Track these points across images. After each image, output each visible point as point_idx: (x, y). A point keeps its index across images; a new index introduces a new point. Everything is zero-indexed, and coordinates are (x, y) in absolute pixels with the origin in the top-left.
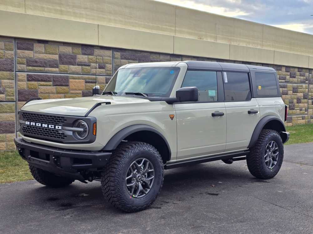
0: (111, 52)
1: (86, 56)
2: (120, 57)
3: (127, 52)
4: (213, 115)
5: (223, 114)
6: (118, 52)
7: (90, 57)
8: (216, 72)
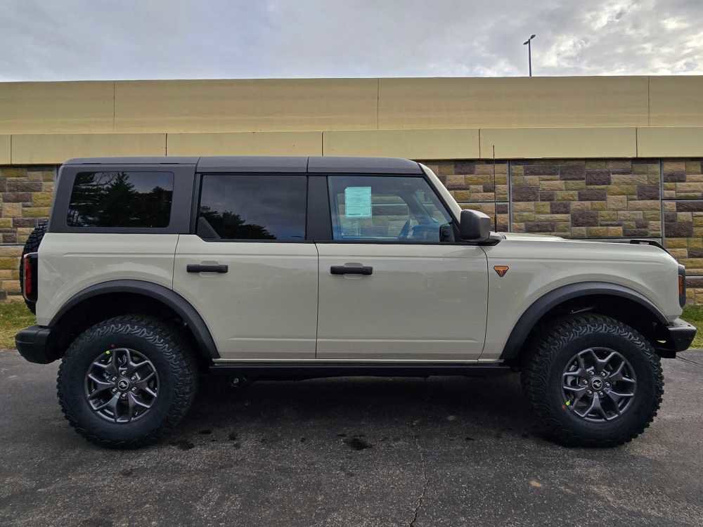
0: (506, 166)
1: (463, 176)
2: (523, 172)
3: (536, 163)
6: (519, 165)
7: (468, 176)
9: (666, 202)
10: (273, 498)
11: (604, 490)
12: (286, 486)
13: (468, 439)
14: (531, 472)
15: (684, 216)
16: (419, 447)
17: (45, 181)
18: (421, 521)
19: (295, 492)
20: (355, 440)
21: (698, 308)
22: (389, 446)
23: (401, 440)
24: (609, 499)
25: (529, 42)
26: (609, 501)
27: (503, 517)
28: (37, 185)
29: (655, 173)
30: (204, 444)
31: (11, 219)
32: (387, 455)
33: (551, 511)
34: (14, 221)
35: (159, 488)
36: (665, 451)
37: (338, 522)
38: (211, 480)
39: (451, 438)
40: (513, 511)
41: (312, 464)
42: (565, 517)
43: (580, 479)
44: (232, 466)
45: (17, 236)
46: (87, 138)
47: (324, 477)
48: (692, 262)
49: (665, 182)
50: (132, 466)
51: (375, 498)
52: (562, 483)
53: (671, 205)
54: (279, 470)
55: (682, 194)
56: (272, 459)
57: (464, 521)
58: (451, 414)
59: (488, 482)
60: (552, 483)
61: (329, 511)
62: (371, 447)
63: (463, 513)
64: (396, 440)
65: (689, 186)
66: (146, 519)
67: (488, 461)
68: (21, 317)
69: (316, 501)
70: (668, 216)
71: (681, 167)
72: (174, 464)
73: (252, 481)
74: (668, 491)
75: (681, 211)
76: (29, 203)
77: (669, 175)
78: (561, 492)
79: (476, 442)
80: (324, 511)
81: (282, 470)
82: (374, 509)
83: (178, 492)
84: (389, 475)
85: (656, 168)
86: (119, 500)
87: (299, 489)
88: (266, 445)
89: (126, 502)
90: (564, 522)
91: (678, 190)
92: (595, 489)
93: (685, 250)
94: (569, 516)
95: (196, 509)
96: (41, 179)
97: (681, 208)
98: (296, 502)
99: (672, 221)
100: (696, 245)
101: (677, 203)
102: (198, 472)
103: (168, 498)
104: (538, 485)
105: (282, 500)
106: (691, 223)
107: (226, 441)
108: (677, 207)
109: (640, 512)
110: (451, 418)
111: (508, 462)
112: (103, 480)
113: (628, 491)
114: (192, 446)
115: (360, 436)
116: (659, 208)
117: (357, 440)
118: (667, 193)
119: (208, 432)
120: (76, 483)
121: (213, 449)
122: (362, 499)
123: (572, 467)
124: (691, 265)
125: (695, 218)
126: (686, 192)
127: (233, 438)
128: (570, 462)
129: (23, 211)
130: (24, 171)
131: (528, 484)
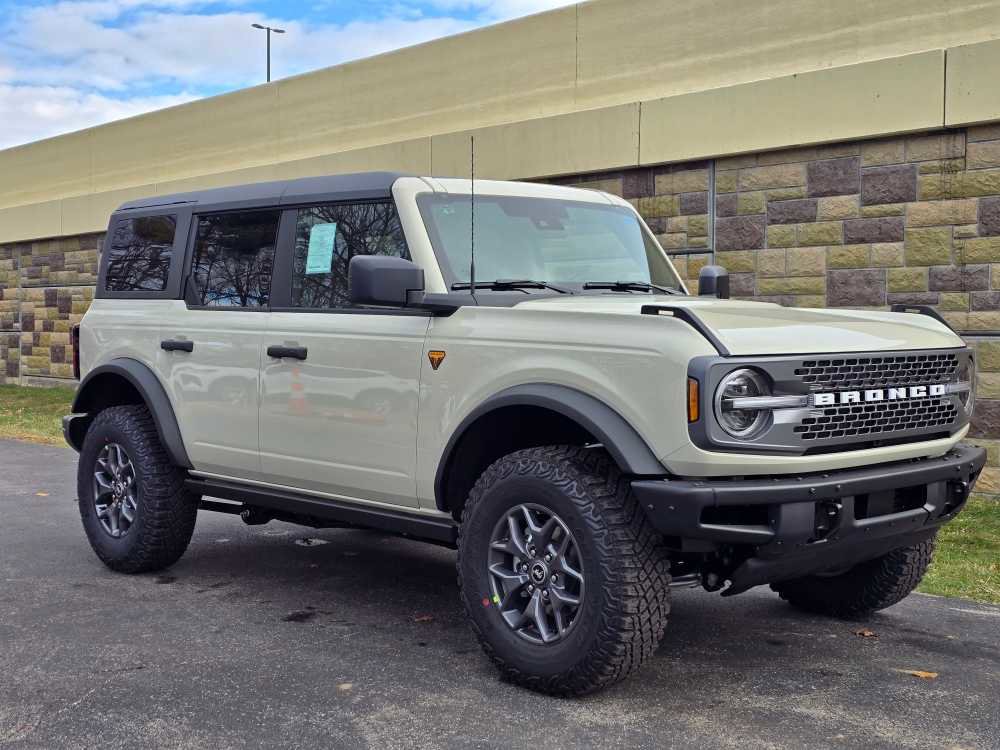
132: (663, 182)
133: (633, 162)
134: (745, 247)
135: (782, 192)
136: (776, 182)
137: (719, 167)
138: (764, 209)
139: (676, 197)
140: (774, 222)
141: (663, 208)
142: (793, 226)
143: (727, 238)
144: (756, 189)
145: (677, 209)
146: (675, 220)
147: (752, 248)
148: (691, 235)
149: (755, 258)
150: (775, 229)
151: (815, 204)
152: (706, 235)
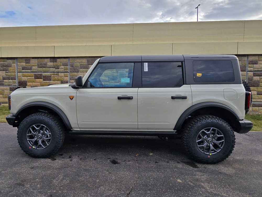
4: (119, 98)
5: (132, 99)
8: (134, 63)
9: (249, 73)
10: (80, 180)
11: (206, 185)
12: (86, 176)
13: (156, 162)
14: (178, 176)
15: (256, 78)
16: (137, 164)
17: (13, 63)
18: (133, 192)
19: (89, 178)
20: (114, 160)
21: (259, 115)
22: (126, 164)
23: (131, 161)
24: (208, 188)
25: (197, 7)
26: (207, 189)
27: (164, 192)
28: (10, 65)
29: (244, 61)
30: (60, 159)
31: (2, 77)
32: (124, 167)
33: (183, 191)
34: (3, 78)
35: (42, 174)
36: (234, 171)
37: (103, 190)
38: (60, 172)
39: (150, 162)
40: (169, 190)
41: (97, 168)
42: (188, 194)
43: (197, 180)
44: (68, 167)
45: (4, 83)
46: (27, 48)
47: (100, 173)
48: (258, 97)
49: (249, 64)
50: (34, 165)
51: (117, 182)
52: (190, 181)
53: (251, 74)
54: (84, 170)
55: (256, 69)
56: (83, 166)
57: (149, 193)
58: (151, 153)
59: (161, 179)
60: (186, 181)
61: (100, 186)
62: (119, 163)
63: (149, 190)
64: (129, 161)
65: (259, 66)
66: (36, 184)
67: (162, 171)
68: (6, 111)
69: (96, 182)
70: (249, 78)
71: (256, 58)
72: (48, 165)
73: (74, 173)
74: (232, 187)
75: (255, 76)
76: (7, 71)
77: (251, 62)
78: (189, 184)
79: (159, 163)
80: (98, 186)
81: (85, 170)
82: (117, 186)
83: (48, 176)
84: (124, 174)
85: (245, 58)
86: (28, 177)
87: (91, 177)
88: (81, 161)
89: (30, 178)
90: (188, 196)
91: (254, 68)
92: (203, 184)
93: (256, 92)
94: (190, 194)
95: (53, 182)
96: (11, 63)
97: (255, 75)
98: (89, 182)
99: (251, 80)
100: (260, 90)
101: (253, 73)
102: (56, 169)
103: (45, 177)
104: (180, 181)
105: (84, 181)
106: (259, 81)
107: (68, 158)
108: (253, 74)
109: (219, 194)
110: (151, 154)
111: (170, 172)
112: (24, 170)
113: (216, 186)
114: (55, 160)
115: (116, 159)
116: (246, 75)
117: (115, 160)
118: (249, 69)
119: (62, 155)
120: (14, 170)
121: (63, 161)
122: (113, 182)
123: (195, 175)
124: (258, 98)
125: (261, 79)
126: (258, 68)
127: (70, 157)
128: (195, 173)
129: (6, 74)
130: (6, 60)
131: (176, 181)
132: (58, 60)
133: (53, 56)
134: (76, 72)
135: (83, 64)
136: (81, 62)
137: (70, 59)
138: (79, 66)
139: (61, 63)
140: (81, 68)
141: (59, 64)
142: (85, 69)
143: (72, 70)
144: (77, 63)
145: (62, 65)
146: (61, 67)
147: (77, 72)
148: (65, 70)
149: (78, 74)
150: (82, 69)
151: (89, 66)
152: (68, 70)
